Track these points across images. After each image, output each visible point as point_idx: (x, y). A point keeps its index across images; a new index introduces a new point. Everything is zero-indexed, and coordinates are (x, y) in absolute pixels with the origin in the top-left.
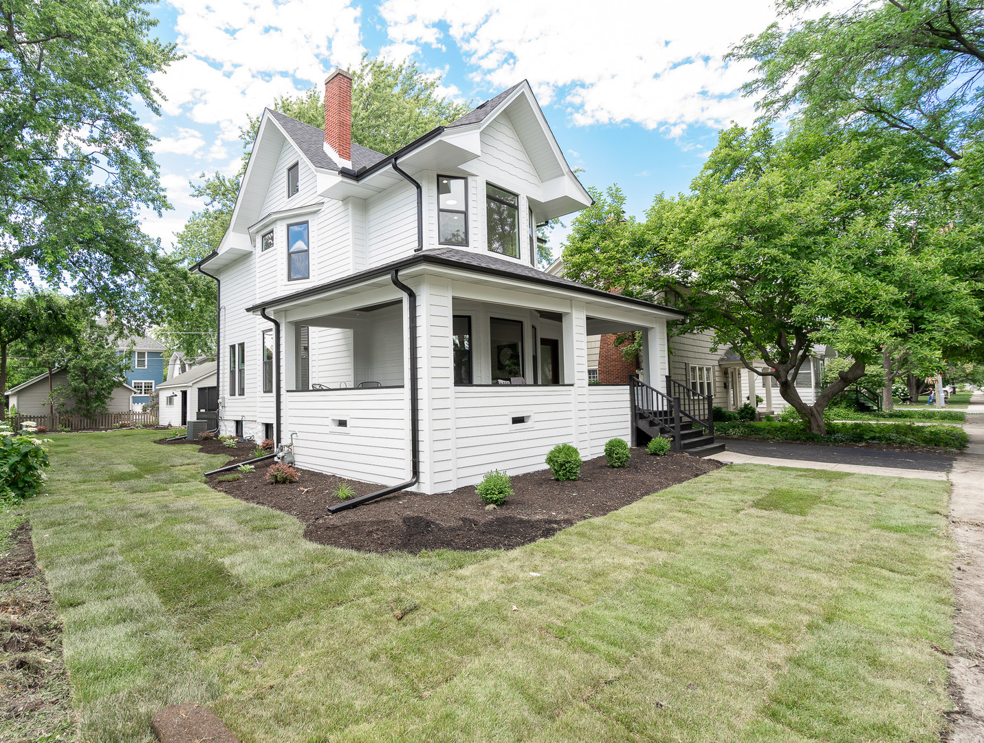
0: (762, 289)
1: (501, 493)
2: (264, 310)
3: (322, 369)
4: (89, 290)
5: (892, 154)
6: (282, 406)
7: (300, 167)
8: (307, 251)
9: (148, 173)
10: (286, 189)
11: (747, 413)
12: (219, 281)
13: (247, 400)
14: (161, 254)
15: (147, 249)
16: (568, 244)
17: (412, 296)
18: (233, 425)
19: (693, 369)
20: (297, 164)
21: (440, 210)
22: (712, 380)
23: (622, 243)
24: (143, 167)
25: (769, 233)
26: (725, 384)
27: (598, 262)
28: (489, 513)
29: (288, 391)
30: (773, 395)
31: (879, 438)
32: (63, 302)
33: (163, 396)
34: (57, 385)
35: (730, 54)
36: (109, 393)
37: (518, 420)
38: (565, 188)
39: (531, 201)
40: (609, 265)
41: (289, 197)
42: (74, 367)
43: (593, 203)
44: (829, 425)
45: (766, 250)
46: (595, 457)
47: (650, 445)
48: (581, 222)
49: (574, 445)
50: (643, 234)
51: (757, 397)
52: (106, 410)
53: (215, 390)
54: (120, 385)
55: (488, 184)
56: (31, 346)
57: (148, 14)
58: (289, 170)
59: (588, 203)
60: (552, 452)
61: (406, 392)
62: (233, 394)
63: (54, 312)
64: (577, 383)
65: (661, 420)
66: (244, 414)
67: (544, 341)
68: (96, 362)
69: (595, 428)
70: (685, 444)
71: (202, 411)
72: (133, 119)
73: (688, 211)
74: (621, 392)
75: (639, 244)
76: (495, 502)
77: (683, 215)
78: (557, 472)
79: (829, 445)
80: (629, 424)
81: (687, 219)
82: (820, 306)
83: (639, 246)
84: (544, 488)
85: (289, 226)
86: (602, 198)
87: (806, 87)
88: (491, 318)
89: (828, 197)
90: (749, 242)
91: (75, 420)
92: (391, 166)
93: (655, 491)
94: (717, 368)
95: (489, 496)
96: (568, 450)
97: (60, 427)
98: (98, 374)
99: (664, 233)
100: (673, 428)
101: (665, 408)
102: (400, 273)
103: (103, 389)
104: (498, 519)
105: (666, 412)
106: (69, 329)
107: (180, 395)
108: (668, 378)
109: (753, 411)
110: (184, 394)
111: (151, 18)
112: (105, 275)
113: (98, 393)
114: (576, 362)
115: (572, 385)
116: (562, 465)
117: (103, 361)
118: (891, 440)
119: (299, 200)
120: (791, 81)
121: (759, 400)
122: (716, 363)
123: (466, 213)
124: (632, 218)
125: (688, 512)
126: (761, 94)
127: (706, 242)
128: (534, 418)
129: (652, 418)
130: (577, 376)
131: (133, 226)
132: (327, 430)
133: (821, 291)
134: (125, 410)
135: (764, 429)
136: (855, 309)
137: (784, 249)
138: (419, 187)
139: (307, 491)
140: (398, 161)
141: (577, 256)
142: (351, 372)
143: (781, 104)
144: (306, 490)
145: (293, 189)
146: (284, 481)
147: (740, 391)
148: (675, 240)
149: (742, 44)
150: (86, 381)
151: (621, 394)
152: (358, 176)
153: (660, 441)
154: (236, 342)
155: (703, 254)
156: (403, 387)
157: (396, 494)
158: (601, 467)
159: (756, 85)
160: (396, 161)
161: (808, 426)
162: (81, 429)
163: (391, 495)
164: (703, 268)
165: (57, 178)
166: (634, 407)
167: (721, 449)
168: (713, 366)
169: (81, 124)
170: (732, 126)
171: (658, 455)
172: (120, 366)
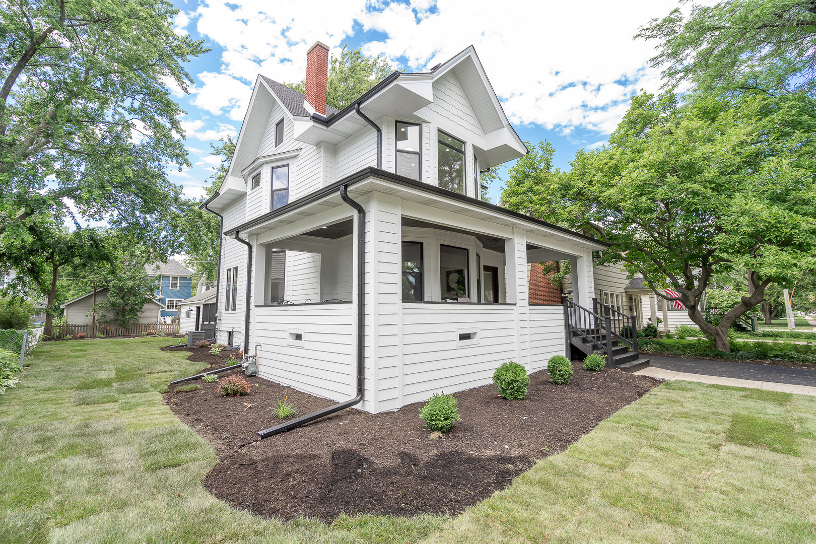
0: (684, 220)
1: (446, 419)
2: (238, 232)
3: (295, 288)
4: (124, 225)
5: (791, 108)
6: (251, 320)
7: (285, 122)
8: (287, 189)
9: (175, 135)
10: (274, 140)
11: (651, 331)
12: (222, 218)
13: (237, 314)
14: (182, 198)
15: (172, 194)
16: (506, 187)
17: (362, 212)
18: (227, 335)
19: (606, 294)
20: (283, 120)
21: (398, 151)
22: (620, 304)
23: (552, 187)
24: (171, 130)
25: (690, 171)
26: (630, 307)
27: (531, 203)
28: (434, 444)
29: (256, 306)
30: (668, 317)
31: (783, 357)
32: (102, 234)
33: (184, 310)
34: (100, 300)
35: (639, 35)
36: (141, 308)
37: (464, 337)
38: (505, 138)
39: (476, 148)
40: (541, 205)
41: (276, 146)
42: (114, 287)
43: (528, 153)
44: (732, 343)
45: (689, 185)
46: (535, 371)
47: (586, 361)
48: (516, 171)
49: (517, 361)
50: (569, 180)
51: (658, 318)
52: (138, 321)
53: (214, 306)
54: (150, 301)
55: (439, 130)
56: (75, 268)
57: (172, 6)
58: (277, 125)
59: (523, 152)
60: (498, 370)
61: (354, 307)
62: (227, 309)
63: (95, 241)
64: (519, 303)
65: (593, 337)
66: (235, 326)
67: (486, 268)
68: (130, 283)
69: (534, 344)
70: (616, 360)
71: (205, 323)
72: (166, 94)
73: (611, 158)
74: (556, 312)
75: (565, 188)
76: (440, 429)
77: (606, 161)
78: (504, 390)
79: (738, 362)
80: (563, 341)
81: (610, 164)
82: (743, 235)
83: (565, 190)
84: (493, 409)
85: (273, 168)
86: (535, 150)
87: (704, 59)
88: (441, 245)
89: (744, 137)
90: (672, 179)
91: (112, 328)
92: (354, 111)
93: (608, 414)
94: (624, 295)
95: (433, 423)
96: (514, 368)
97: (98, 334)
98: (132, 292)
99: (588, 178)
100: (605, 344)
101: (593, 327)
102: (349, 189)
103: (136, 304)
104: (443, 456)
105: (593, 330)
106: (107, 256)
107: (195, 310)
108: (595, 300)
109: (656, 331)
110: (198, 308)
111: (174, 8)
112: (138, 213)
113: (132, 307)
114: (517, 284)
115: (514, 304)
116: (509, 384)
117: (138, 282)
118: (793, 358)
119: (283, 148)
120: (690, 56)
121: (659, 321)
122: (623, 291)
123: (419, 154)
124: (558, 170)
125: (660, 449)
126: (667, 65)
127: (630, 181)
128: (480, 334)
129: (585, 335)
130: (519, 296)
131: (161, 175)
132: (285, 343)
133: (744, 220)
134: (153, 320)
135: (674, 346)
136: (776, 237)
137: (704, 183)
138: (379, 130)
139: (251, 407)
140: (361, 107)
141: (514, 198)
142: (318, 291)
143: (682, 74)
144: (249, 405)
145: (279, 139)
146: (235, 394)
147: (642, 314)
148: (598, 182)
149: (648, 26)
150: (122, 298)
151: (556, 313)
152: (327, 122)
153: (595, 358)
154: (232, 266)
155: (628, 191)
156: (351, 302)
157: (339, 413)
158: (545, 383)
159: (661, 59)
160: (359, 106)
161: (714, 344)
162: (116, 336)
163: (335, 414)
164: (628, 202)
165: (104, 137)
166: (568, 326)
167: (647, 364)
168: (621, 293)
169: (125, 97)
170: (642, 93)
171: (595, 371)
172: (151, 286)
